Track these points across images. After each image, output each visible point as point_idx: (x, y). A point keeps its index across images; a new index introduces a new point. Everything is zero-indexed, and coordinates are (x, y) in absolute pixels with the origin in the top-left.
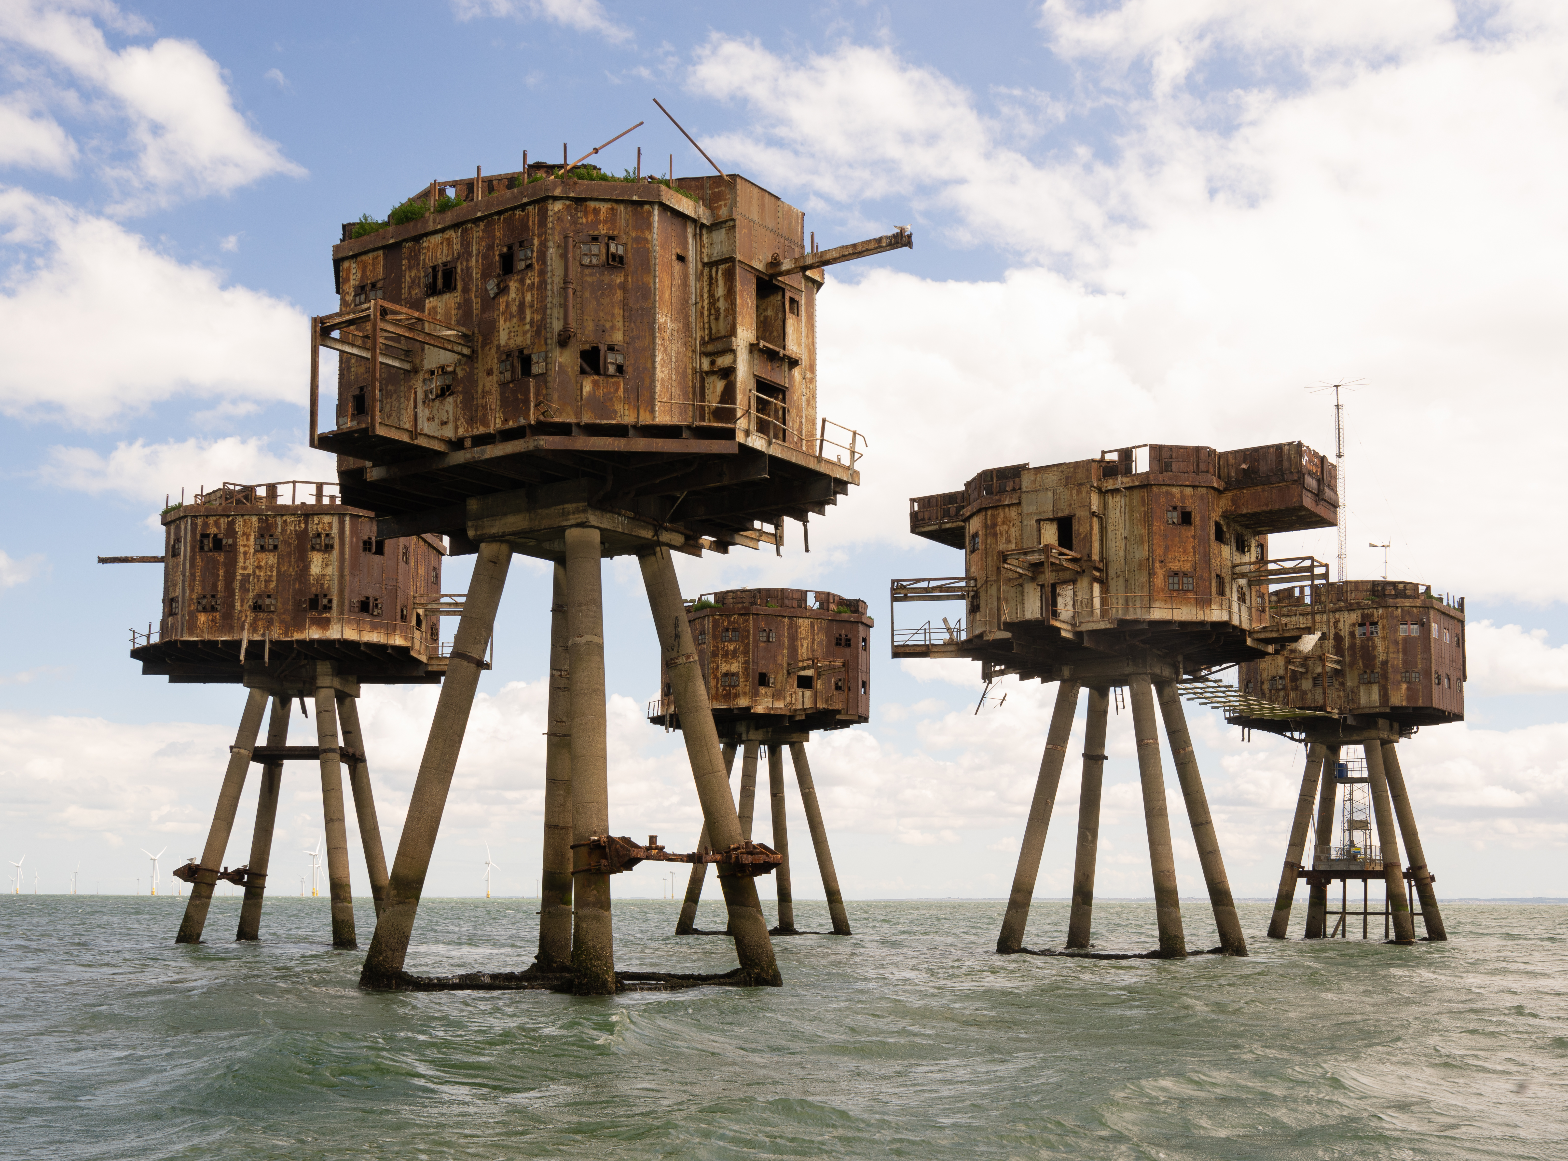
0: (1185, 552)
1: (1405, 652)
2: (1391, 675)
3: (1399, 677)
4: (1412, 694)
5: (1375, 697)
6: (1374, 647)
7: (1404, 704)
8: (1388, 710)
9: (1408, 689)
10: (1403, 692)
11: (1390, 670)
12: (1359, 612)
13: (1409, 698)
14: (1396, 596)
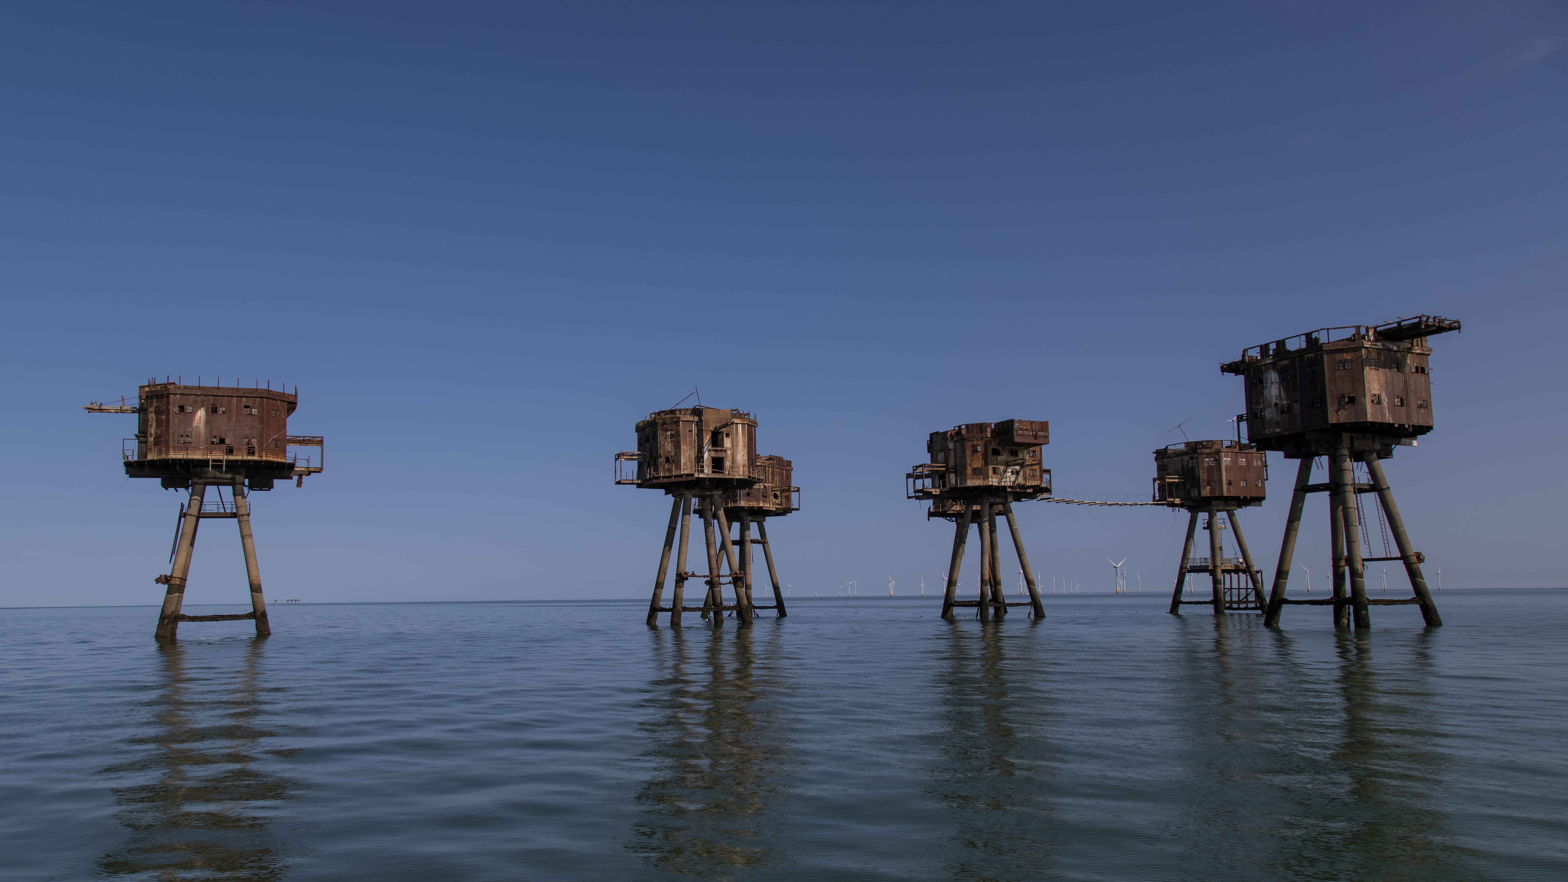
0: (979, 461)
1: (1208, 472)
2: (1201, 483)
3: (1206, 484)
4: (1212, 490)
5: (1196, 493)
6: (1195, 471)
7: (1208, 495)
8: (1201, 499)
9: (1210, 488)
10: (1208, 490)
11: (1201, 480)
12: (1189, 455)
13: (1211, 493)
14: (1202, 448)
